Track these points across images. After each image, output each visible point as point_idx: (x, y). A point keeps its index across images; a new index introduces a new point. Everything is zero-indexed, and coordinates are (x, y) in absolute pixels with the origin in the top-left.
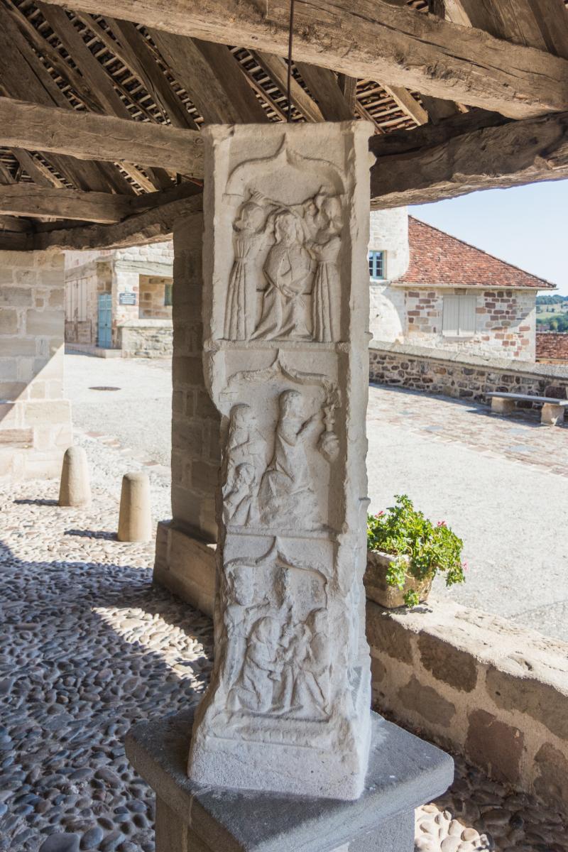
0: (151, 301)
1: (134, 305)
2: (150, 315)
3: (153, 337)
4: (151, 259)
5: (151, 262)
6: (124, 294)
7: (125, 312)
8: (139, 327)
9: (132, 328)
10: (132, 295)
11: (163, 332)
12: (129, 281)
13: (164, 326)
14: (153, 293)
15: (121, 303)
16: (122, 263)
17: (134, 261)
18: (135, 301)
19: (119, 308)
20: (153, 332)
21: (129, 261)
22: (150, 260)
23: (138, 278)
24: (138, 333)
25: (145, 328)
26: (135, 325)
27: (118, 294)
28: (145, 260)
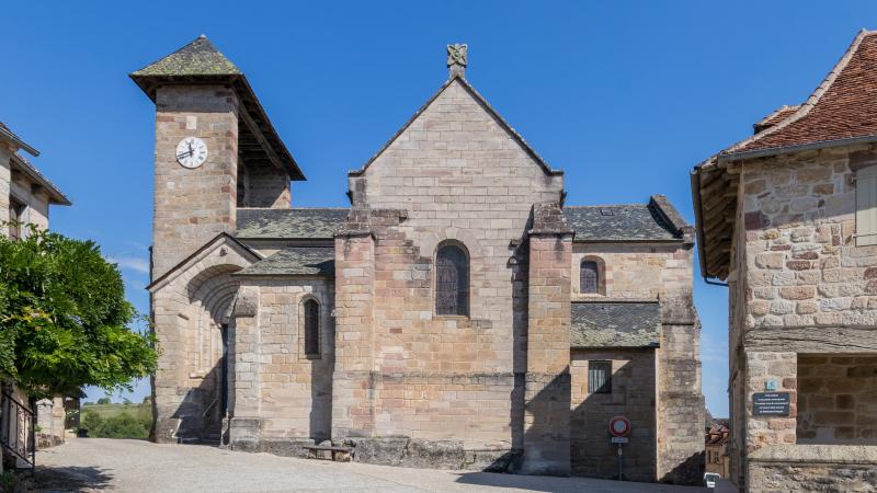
0: (854, 411)
1: (785, 415)
2: (851, 437)
3: (822, 482)
4: (827, 319)
5: (824, 327)
6: (762, 396)
7: (764, 431)
8: (788, 461)
9: (771, 464)
10: (781, 395)
11: (847, 471)
12: (774, 370)
13: (850, 458)
14: (855, 395)
15: (757, 414)
16: (759, 334)
17: (785, 328)
18: (787, 407)
19: (752, 422)
20: (823, 473)
21: (772, 329)
22: (820, 322)
23: (795, 360)
24: (786, 473)
25: (801, 463)
26: (779, 455)
27: (751, 394)
28: (812, 322)
